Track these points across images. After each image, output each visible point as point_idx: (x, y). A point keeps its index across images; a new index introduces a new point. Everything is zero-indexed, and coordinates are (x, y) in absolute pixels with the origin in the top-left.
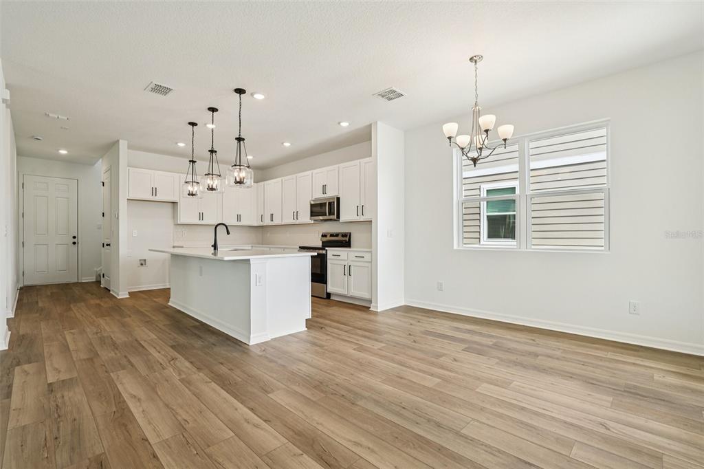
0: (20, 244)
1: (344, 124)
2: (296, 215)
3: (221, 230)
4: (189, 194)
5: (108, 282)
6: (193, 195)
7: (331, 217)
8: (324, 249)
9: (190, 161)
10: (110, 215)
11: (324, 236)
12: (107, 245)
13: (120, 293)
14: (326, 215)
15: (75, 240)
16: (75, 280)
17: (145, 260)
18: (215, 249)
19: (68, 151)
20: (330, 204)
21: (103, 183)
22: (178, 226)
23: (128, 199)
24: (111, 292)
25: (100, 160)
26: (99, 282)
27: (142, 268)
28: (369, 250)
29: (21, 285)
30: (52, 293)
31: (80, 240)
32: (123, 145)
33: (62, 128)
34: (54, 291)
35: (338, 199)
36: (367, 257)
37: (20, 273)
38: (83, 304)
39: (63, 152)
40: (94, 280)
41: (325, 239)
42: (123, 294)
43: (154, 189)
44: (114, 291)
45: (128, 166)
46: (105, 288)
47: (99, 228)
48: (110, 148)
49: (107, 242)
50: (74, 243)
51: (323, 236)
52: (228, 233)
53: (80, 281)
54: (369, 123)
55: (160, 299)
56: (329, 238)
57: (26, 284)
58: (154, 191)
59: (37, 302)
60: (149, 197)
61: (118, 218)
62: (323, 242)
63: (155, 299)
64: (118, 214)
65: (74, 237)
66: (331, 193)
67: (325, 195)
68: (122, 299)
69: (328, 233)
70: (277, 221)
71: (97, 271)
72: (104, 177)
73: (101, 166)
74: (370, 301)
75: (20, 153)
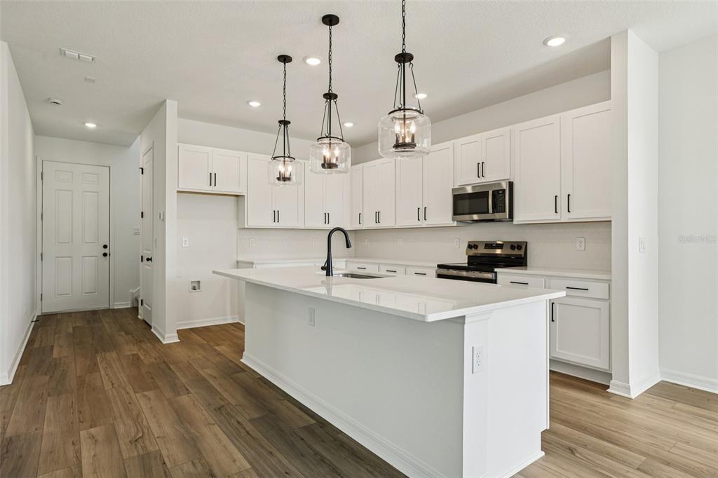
0: (37, 257)
1: (556, 42)
2: (422, 213)
3: (338, 239)
4: (279, 179)
5: (149, 313)
6: (285, 179)
7: (498, 216)
8: (493, 271)
9: (280, 122)
10: (153, 216)
11: (472, 246)
12: (148, 260)
13: (166, 336)
14: (488, 212)
15: (106, 251)
16: (104, 306)
17: (199, 282)
18: (328, 274)
19: (97, 125)
20: (495, 193)
21: (142, 169)
22: (243, 232)
23: (178, 192)
24: (152, 330)
25: (139, 136)
26: (135, 309)
27: (196, 293)
28: (605, 277)
29: (38, 313)
30: (74, 328)
31: (112, 249)
32: (171, 107)
33: (86, 79)
34: (78, 325)
35: (511, 185)
36: (598, 290)
37: (36, 296)
38: (114, 354)
39: (91, 126)
40: (129, 306)
41: (473, 252)
42: (169, 337)
43: (213, 176)
44: (156, 329)
45: (179, 142)
46: (144, 320)
47: (136, 234)
48: (152, 115)
49: (147, 254)
50: (105, 255)
51: (470, 246)
52: (348, 246)
53: (111, 308)
54: (608, 36)
55: (223, 347)
56: (482, 250)
57: (45, 311)
58: (213, 179)
59: (52, 347)
60: (206, 188)
61: (164, 220)
62: (470, 257)
63: (216, 348)
64: (164, 213)
65: (105, 247)
66: (495, 176)
67: (482, 180)
68: (169, 345)
69: (482, 242)
70: (385, 223)
71: (133, 294)
72: (143, 161)
73: (141, 145)
74: (609, 376)
75: (38, 131)
